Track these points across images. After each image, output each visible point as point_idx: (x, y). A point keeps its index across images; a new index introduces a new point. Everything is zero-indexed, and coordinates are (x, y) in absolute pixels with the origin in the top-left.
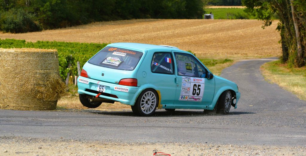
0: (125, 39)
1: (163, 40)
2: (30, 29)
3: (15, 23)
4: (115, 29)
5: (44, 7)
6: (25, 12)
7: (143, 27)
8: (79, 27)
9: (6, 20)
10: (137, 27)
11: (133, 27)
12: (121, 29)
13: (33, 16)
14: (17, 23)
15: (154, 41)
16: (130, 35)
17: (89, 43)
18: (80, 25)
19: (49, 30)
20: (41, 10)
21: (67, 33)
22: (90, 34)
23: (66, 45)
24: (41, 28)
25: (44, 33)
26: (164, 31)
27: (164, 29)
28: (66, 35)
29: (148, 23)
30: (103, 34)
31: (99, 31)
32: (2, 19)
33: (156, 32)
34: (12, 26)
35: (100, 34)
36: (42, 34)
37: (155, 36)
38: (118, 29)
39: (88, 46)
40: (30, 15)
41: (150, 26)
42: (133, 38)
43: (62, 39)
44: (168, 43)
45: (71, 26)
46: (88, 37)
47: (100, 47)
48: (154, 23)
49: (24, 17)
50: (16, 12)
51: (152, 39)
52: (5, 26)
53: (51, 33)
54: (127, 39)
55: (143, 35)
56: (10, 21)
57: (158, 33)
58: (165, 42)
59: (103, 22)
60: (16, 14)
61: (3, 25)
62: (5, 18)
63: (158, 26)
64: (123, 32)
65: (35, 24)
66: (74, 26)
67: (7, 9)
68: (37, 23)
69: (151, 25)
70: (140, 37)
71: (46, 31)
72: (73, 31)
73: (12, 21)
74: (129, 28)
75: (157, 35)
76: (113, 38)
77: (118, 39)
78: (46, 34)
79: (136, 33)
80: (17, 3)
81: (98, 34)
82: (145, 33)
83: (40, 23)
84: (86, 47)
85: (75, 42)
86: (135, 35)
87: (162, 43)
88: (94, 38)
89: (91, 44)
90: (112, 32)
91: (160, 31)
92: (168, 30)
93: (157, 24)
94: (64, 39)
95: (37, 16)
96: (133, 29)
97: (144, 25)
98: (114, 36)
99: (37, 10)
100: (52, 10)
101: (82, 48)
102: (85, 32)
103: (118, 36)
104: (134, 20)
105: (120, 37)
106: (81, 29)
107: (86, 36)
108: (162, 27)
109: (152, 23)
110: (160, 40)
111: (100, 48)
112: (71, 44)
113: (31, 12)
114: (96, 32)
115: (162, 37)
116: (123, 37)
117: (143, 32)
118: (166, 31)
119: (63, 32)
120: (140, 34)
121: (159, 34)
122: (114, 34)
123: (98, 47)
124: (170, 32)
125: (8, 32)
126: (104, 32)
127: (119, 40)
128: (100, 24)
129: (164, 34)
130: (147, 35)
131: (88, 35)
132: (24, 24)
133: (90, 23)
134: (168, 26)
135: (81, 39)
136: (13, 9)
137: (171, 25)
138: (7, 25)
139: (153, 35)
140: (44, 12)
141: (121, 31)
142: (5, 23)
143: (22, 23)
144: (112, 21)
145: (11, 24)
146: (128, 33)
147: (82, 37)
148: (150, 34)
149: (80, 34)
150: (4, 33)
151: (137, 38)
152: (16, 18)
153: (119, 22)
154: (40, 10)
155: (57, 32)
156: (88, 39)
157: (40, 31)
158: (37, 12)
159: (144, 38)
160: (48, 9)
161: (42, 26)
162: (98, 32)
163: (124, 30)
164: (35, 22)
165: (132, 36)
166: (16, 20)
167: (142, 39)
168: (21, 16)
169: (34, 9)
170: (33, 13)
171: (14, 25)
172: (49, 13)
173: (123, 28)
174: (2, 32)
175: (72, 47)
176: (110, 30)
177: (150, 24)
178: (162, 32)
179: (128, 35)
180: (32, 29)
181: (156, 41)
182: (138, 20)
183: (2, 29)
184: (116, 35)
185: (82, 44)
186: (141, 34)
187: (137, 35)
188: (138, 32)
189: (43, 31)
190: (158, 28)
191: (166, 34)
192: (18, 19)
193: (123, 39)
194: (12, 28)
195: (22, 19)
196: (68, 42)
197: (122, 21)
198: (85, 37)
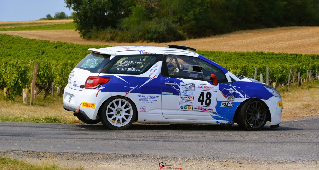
0: (270, 48)
1: (308, 48)
2: (174, 38)
3: (159, 33)
4: (259, 38)
5: (188, 16)
6: (169, 21)
7: (288, 35)
8: (223, 36)
9: (150, 30)
10: (282, 35)
11: (277, 35)
12: (265, 37)
13: (176, 25)
14: (161, 32)
15: (299, 49)
16: (275, 43)
17: (233, 52)
18: (224, 34)
19: (193, 39)
20: (185, 19)
21: (211, 42)
22: (234, 43)
23: (210, 54)
24: (184, 37)
25: (188, 43)
26: (309, 38)
27: (309, 37)
28: (210, 44)
29: (292, 31)
30: (248, 43)
31: (244, 39)
32: (146, 29)
33: (301, 40)
34: (155, 36)
35: (244, 43)
36: (185, 43)
37: (300, 44)
38: (262, 37)
39: (231, 55)
40: (174, 25)
41: (294, 34)
42: (278, 46)
43: (206, 48)
44: (313, 50)
45: (215, 35)
46: (232, 45)
47: (244, 55)
48: (298, 31)
49: (168, 27)
50: (160, 21)
51: (297, 47)
52: (149, 36)
53: (195, 42)
54: (271, 47)
55: (287, 43)
56: (153, 31)
57: (303, 40)
58: (310, 50)
59: (248, 31)
60: (160, 23)
61: (147, 34)
62: (149, 28)
63: (302, 34)
64: (268, 40)
65: (179, 34)
66: (218, 34)
67: (150, 19)
68: (181, 32)
69: (296, 32)
70: (285, 45)
71: (190, 40)
72: (217, 40)
73: (156, 31)
74: (273, 36)
75: (302, 43)
76: (257, 46)
77: (262, 47)
78: (190, 43)
79: (281, 41)
80: (161, 12)
81: (242, 42)
82: (290, 41)
83: (184, 33)
84: (229, 56)
85: (219, 51)
86: (280, 43)
87: (307, 50)
88: (238, 46)
89: (235, 53)
90: (256, 40)
91: (305, 39)
92: (313, 37)
93: (302, 31)
94: (208, 48)
95: (181, 25)
96: (278, 37)
97: (288, 33)
98: (259, 44)
99: (181, 19)
100: (196, 19)
101: (225, 57)
102: (230, 41)
103: (263, 45)
104: (279, 28)
105: (264, 45)
106: (225, 38)
107: (230, 44)
108: (307, 35)
109: (297, 31)
110: (305, 48)
111: (244, 57)
112: (214, 52)
113: (175, 22)
114: (240, 41)
115: (307, 45)
116: (267, 45)
117: (287, 39)
118: (311, 39)
119: (207, 41)
120: (284, 42)
121: (304, 42)
122: (259, 43)
123: (242, 56)
124: (315, 39)
125: (152, 42)
126: (249, 41)
127: (264, 48)
128: (245, 33)
129: (309, 42)
130: (291, 43)
131: (232, 43)
132: (168, 34)
133: (234, 32)
134: (313, 33)
135: (225, 47)
136: (157, 18)
137: (316, 33)
138: (151, 35)
139: (298, 42)
140: (188, 22)
141: (266, 39)
142: (148, 32)
143: (166, 33)
144: (256, 30)
145: (154, 33)
146: (272, 41)
147: (226, 46)
148: (294, 42)
149: (223, 43)
150: (148, 43)
151: (282, 46)
152: (160, 27)
153: (263, 30)
154: (183, 19)
155: (201, 41)
156: (232, 48)
157: (184, 41)
158: (181, 21)
159: (289, 46)
160: (192, 18)
161: (186, 35)
162: (242, 40)
163: (268, 38)
164: (179, 31)
165: (276, 44)
166: (160, 30)
167: (287, 47)
168: (165, 26)
169: (178, 18)
170: (177, 22)
171: (158, 35)
172: (193, 22)
173: (267, 36)
174: (146, 42)
175: (216, 56)
176: (255, 38)
177: (294, 32)
178: (307, 40)
179: (272, 43)
180: (176, 38)
181: (301, 49)
182: (283, 28)
183: (146, 38)
184: (260, 44)
185: (226, 53)
186: (286, 42)
187: (281, 43)
188: (283, 40)
189: (187, 40)
190: (303, 36)
191: (311, 42)
192: (162, 28)
193: (267, 47)
194: (156, 38)
195: (166, 29)
196: (212, 51)
197: (266, 29)
198: (230, 46)
